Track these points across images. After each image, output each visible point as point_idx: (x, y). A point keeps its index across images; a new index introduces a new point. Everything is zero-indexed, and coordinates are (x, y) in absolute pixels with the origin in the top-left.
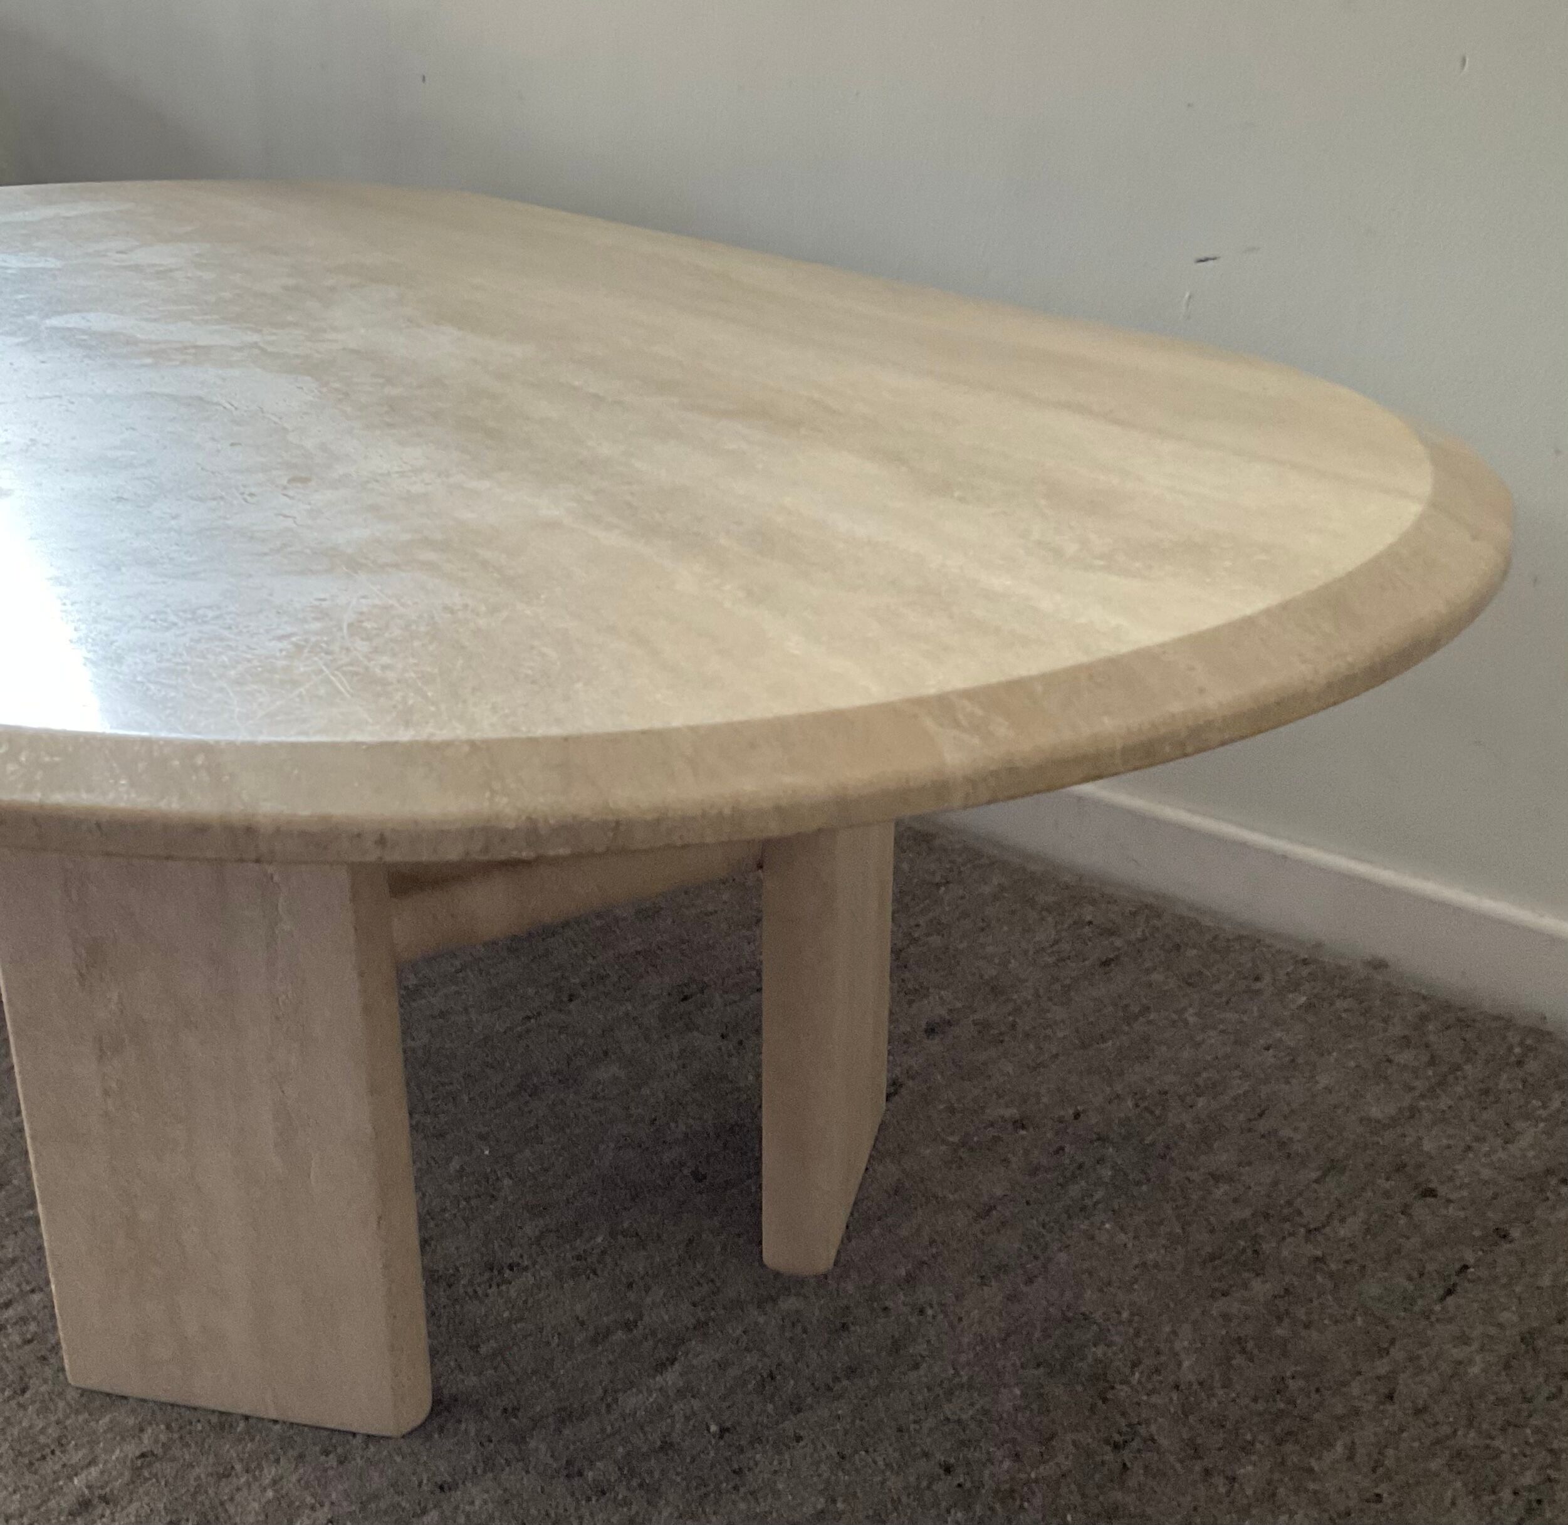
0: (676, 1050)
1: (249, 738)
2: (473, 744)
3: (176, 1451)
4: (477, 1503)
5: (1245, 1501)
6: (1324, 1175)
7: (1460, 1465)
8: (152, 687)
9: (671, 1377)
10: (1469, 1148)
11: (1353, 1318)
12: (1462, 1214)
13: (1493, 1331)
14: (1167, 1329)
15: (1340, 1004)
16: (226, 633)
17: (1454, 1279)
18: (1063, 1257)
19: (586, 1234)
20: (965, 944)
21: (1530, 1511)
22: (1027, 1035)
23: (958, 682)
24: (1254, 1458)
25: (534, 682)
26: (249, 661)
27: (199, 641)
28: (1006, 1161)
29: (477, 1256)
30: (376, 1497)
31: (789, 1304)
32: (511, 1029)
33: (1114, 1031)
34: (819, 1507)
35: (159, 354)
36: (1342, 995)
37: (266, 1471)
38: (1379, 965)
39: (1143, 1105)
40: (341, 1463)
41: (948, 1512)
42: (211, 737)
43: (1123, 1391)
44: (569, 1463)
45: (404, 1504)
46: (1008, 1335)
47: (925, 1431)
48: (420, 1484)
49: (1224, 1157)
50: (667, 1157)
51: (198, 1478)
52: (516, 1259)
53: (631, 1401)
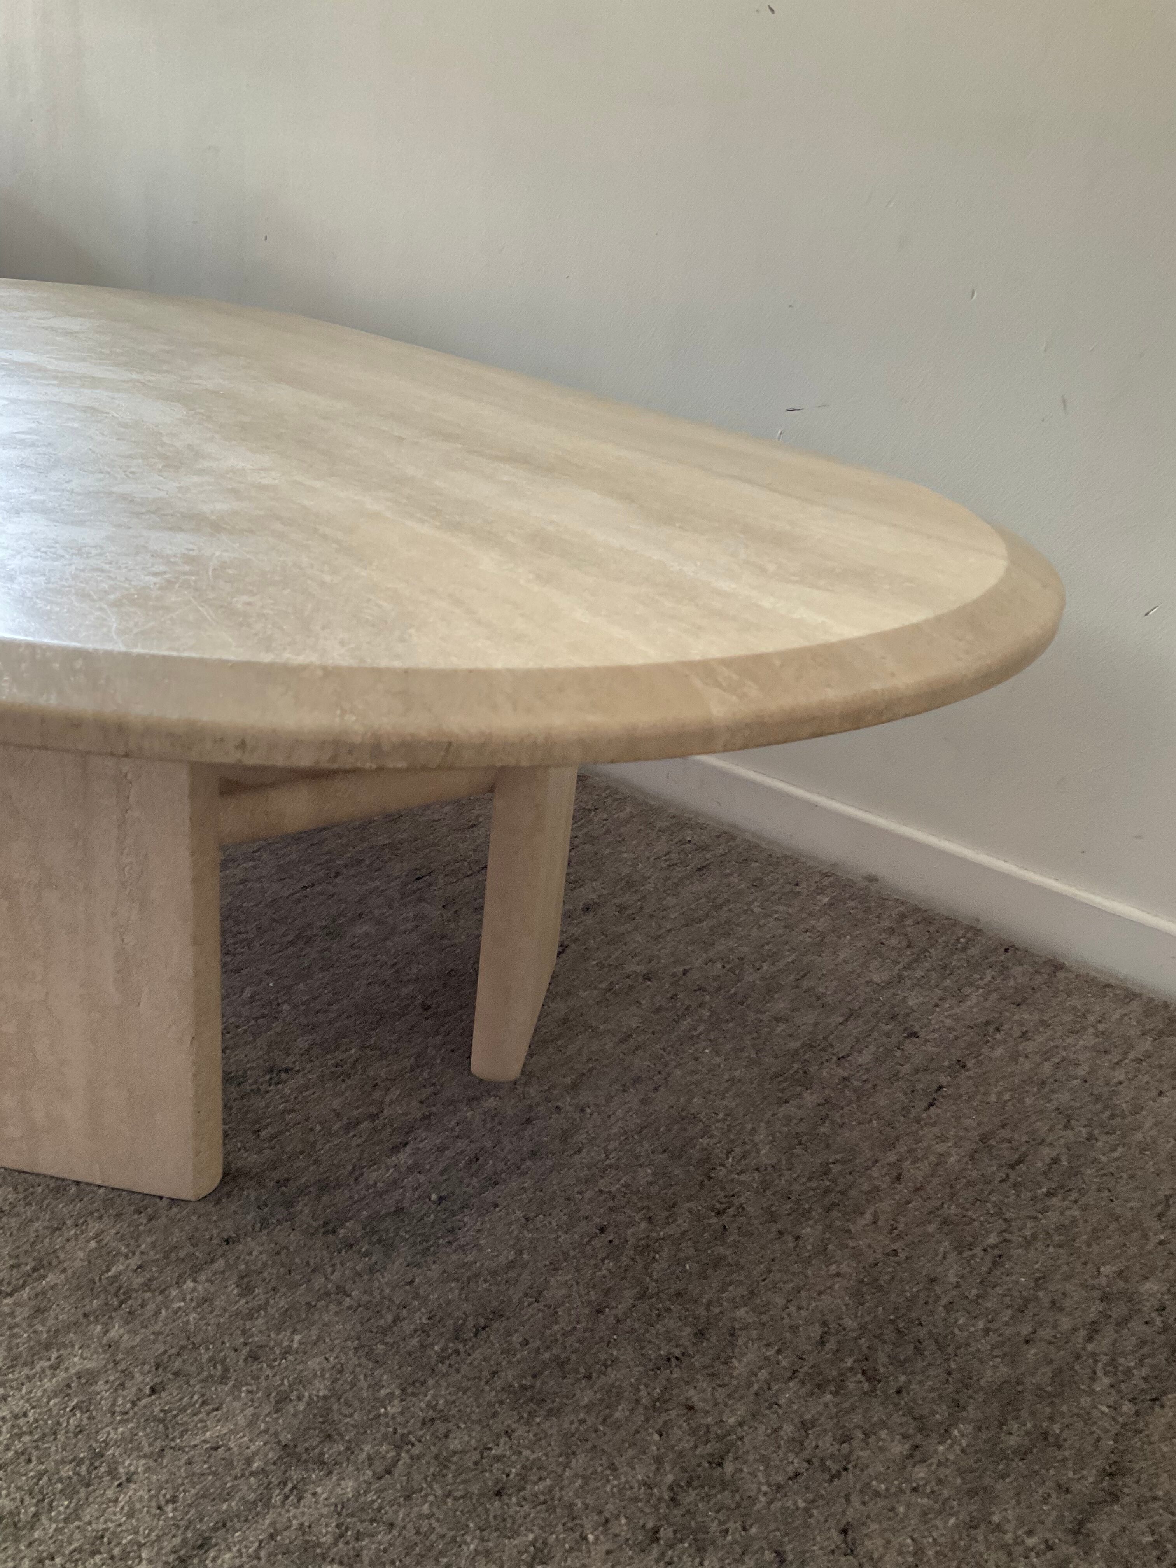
0: (411, 915)
1: (123, 649)
2: (325, 668)
3: (20, 1209)
4: (255, 1253)
5: (807, 1254)
6: (847, 1020)
7: (946, 1229)
8: (38, 601)
9: (403, 1158)
10: (936, 1005)
11: (871, 1121)
12: (936, 1050)
13: (962, 1133)
14: (750, 1126)
15: (850, 904)
16: (107, 567)
17: (934, 1095)
18: (678, 1072)
19: (343, 1048)
20: (608, 851)
21: (994, 1263)
22: (651, 916)
23: (715, 653)
24: (811, 1222)
25: (373, 626)
26: (127, 589)
27: (83, 570)
28: (638, 1003)
29: (261, 1062)
30: (175, 1248)
31: (490, 1103)
32: (293, 894)
33: (707, 915)
34: (511, 1257)
35: (64, 379)
36: (851, 898)
37: (91, 1226)
38: (872, 879)
39: (728, 966)
40: (150, 1220)
41: (603, 1261)
42: (90, 646)
43: (722, 1172)
44: (326, 1224)
45: (197, 1254)
46: (643, 1128)
47: (586, 1200)
48: (211, 1238)
49: (782, 1005)
50: (404, 991)
51: (37, 1231)
52: (290, 1065)
53: (372, 1176)
